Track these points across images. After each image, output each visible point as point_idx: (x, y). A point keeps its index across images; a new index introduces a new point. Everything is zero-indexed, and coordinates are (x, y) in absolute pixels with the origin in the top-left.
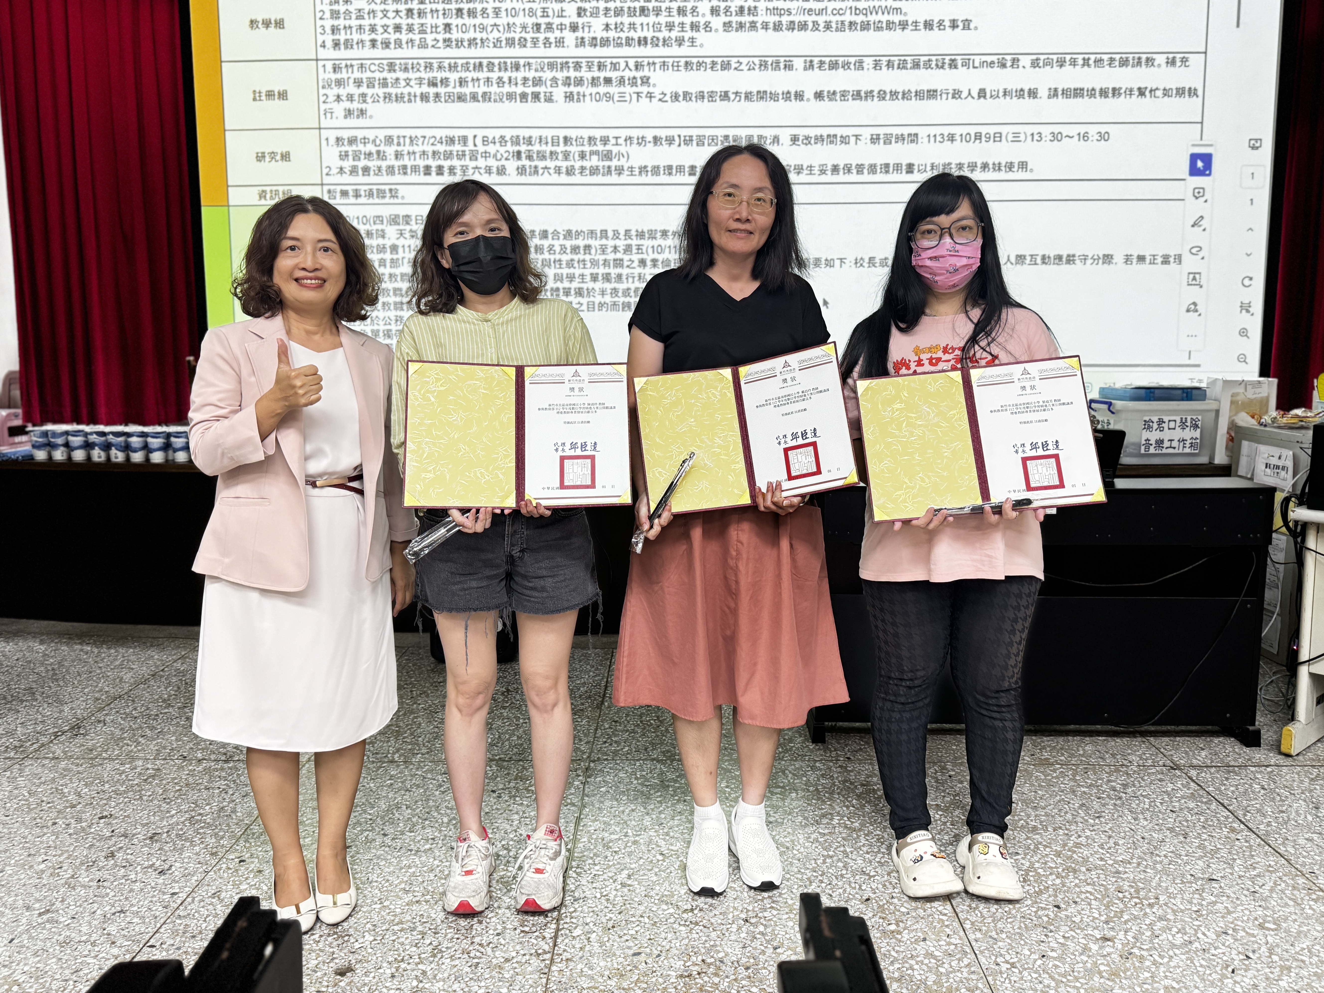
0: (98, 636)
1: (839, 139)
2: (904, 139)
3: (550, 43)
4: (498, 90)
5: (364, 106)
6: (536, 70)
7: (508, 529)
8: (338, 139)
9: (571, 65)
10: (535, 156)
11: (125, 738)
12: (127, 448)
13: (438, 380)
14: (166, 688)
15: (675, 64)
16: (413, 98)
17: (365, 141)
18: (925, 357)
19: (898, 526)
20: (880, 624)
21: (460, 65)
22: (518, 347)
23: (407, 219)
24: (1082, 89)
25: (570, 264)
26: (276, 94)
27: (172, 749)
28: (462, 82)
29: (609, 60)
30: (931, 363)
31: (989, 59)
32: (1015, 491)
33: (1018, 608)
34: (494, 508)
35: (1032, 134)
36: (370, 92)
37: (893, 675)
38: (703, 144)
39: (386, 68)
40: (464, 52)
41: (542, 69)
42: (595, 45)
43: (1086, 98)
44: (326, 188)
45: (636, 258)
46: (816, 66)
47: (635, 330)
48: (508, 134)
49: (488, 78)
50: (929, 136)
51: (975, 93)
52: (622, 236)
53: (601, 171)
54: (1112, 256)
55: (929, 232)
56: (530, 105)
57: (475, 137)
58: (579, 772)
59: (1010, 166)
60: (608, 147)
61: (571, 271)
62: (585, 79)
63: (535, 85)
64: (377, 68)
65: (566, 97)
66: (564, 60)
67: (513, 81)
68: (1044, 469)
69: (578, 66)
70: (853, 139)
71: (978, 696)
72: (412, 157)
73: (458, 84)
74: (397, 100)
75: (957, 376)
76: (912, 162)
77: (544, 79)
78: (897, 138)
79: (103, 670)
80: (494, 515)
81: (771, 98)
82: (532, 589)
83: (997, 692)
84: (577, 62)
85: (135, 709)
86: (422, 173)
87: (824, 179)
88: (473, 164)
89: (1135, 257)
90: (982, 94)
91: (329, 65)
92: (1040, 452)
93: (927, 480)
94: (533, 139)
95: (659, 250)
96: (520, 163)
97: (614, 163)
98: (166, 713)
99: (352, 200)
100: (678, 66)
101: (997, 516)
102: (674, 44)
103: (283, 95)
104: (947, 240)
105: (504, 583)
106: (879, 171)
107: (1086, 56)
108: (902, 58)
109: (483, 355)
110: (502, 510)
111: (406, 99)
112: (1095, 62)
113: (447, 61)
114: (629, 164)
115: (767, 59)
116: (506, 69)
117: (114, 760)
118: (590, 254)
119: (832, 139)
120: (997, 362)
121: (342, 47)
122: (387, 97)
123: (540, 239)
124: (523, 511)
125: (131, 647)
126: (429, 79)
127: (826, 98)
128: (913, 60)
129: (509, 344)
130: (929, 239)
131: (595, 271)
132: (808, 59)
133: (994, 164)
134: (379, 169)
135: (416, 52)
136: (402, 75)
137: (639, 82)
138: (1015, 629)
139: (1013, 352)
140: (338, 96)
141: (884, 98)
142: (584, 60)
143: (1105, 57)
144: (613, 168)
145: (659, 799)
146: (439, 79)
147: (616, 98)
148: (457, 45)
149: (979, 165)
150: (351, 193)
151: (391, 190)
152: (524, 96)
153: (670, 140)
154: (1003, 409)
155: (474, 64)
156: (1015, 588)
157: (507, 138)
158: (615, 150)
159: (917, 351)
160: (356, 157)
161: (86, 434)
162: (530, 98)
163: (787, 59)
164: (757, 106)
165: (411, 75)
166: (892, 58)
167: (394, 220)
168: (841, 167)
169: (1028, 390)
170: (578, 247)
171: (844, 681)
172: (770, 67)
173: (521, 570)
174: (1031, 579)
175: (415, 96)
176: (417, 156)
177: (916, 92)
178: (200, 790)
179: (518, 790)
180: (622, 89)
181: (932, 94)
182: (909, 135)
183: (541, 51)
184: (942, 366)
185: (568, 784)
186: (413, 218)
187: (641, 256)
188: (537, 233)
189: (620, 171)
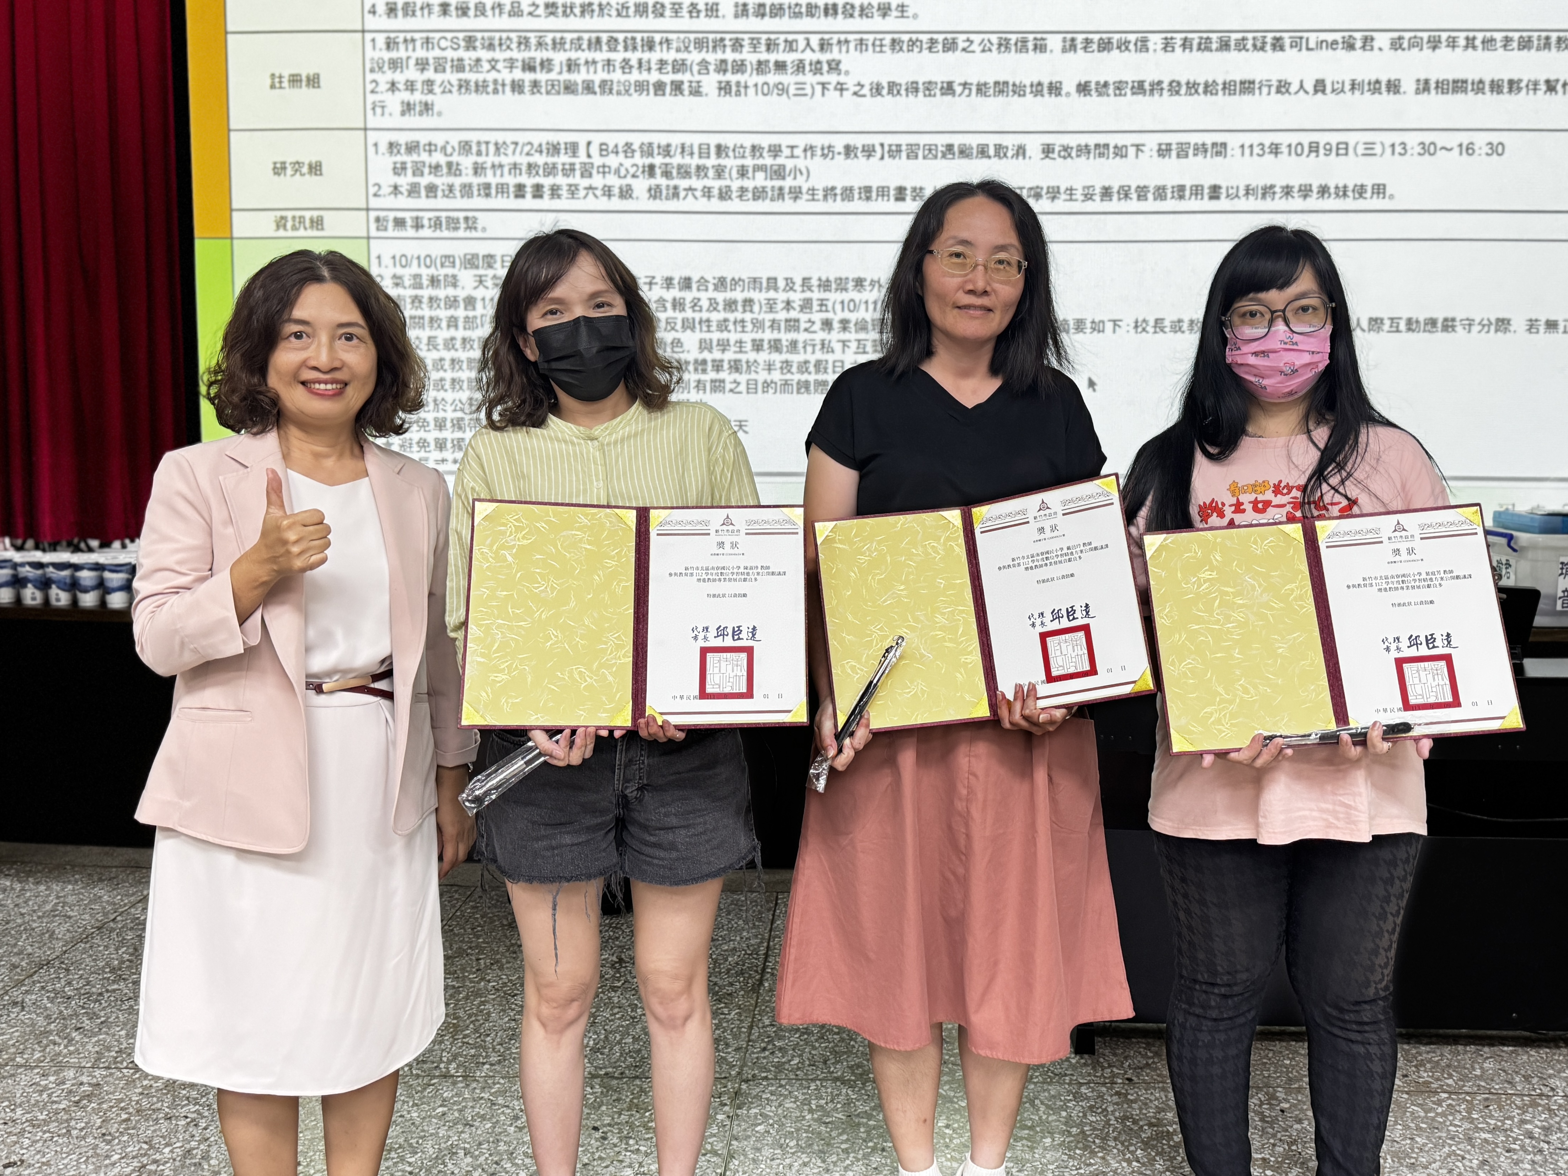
0: (22, 863)
1: (1111, 150)
2: (1206, 151)
3: (699, 12)
4: (623, 78)
5: (429, 98)
6: (678, 50)
7: (620, 758)
8: (391, 145)
9: (727, 43)
10: (675, 172)
11: (50, 1032)
12: (74, 586)
13: (518, 529)
14: (117, 949)
15: (878, 43)
16: (500, 88)
17: (431, 148)
18: (1246, 499)
19: (1208, 760)
20: (1180, 900)
21: (568, 41)
22: (639, 479)
23: (489, 261)
24: (1465, 82)
25: (723, 325)
26: (304, 78)
27: (120, 1051)
28: (571, 66)
29: (782, 37)
30: (1256, 509)
31: (1330, 37)
32: (1385, 710)
33: (1390, 881)
34: (598, 728)
35: (1393, 145)
36: (438, 78)
37: (1200, 977)
38: (916, 157)
39: (462, 44)
40: (575, 22)
41: (686, 48)
42: (763, 15)
43: (1471, 94)
44: (373, 215)
45: (817, 317)
46: (1079, 46)
47: (816, 451)
48: (636, 140)
49: (609, 61)
50: (1242, 146)
51: (1309, 86)
52: (797, 287)
53: (770, 193)
54: (1509, 321)
55: (1253, 314)
56: (669, 100)
57: (589, 144)
58: (725, 1098)
59: (1360, 191)
60: (780, 161)
61: (725, 335)
62: (747, 63)
63: (675, 70)
64: (449, 44)
65: (720, 89)
66: (719, 36)
67: (645, 66)
68: (1430, 677)
69: (737, 45)
70: (1132, 151)
71: (1328, 1009)
72: (498, 172)
73: (565, 68)
74: (477, 91)
75: (1295, 530)
76: (1218, 183)
77: (688, 63)
78: (1196, 149)
79: (27, 918)
80: (598, 738)
81: (1014, 92)
82: (654, 845)
83: (1358, 1003)
84: (737, 39)
85: (69, 983)
86: (512, 195)
87: (1089, 206)
88: (585, 182)
89: (1542, 323)
90: (1320, 86)
91: (381, 39)
92: (1424, 651)
93: (1252, 691)
94: (673, 149)
95: (852, 307)
96: (653, 182)
97: (788, 183)
98: (114, 991)
99: (411, 232)
100: (881, 46)
101: (1359, 749)
102: (876, 14)
103: (314, 81)
104: (1280, 327)
105: (612, 835)
106: (1169, 195)
107: (1471, 35)
108: (1205, 35)
109: (585, 491)
110: (611, 732)
111: (490, 89)
112: (1483, 42)
113: (550, 36)
114: (810, 184)
115: (1009, 36)
116: (635, 48)
117: (32, 1068)
118: (751, 311)
119: (1102, 150)
120: (1355, 510)
121: (400, 13)
122: (464, 86)
123: (680, 290)
124: (643, 733)
125: (69, 882)
126: (523, 61)
127: (1093, 92)
128: (1221, 38)
129: (625, 474)
130: (1252, 326)
131: (758, 336)
132: (1069, 36)
133: (1337, 187)
134: (451, 188)
135: (505, 22)
136: (485, 55)
137: (825, 67)
138: (1386, 912)
139: (1379, 494)
140: (393, 84)
141: (1177, 93)
142: (746, 36)
143: (1498, 36)
144: (787, 190)
145: (844, 1146)
146: (538, 61)
147: (792, 91)
148: (564, 12)
149: (1315, 189)
150: (409, 222)
151: (466, 219)
152: (659, 87)
153: (869, 151)
154: (1366, 582)
155: (590, 41)
156: (1385, 854)
157: (636, 147)
158: (790, 164)
159: (1235, 489)
160: (418, 171)
161: (15, 566)
162: (668, 89)
163: (1039, 36)
164: (993, 103)
165: (498, 55)
166: (1190, 35)
167: (471, 262)
168: (1115, 190)
169: (1404, 556)
170: (735, 302)
171: (1126, 985)
172: (1013, 48)
173: (640, 817)
174: (1409, 837)
175: (503, 85)
176: (506, 170)
177: (1225, 84)
178: (157, 1119)
179: (632, 1127)
180: (800, 78)
181: (1247, 87)
182: (1214, 145)
183: (685, 23)
184: (1273, 514)
185: (708, 1119)
186: (499, 259)
187: (824, 315)
188: (676, 282)
189: (796, 193)
